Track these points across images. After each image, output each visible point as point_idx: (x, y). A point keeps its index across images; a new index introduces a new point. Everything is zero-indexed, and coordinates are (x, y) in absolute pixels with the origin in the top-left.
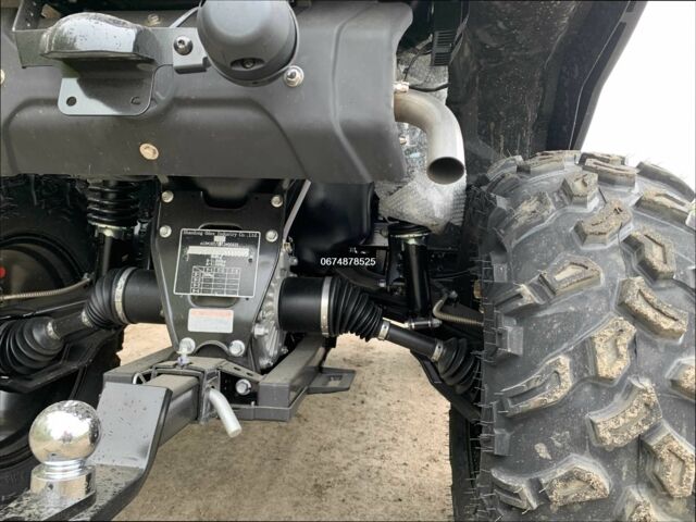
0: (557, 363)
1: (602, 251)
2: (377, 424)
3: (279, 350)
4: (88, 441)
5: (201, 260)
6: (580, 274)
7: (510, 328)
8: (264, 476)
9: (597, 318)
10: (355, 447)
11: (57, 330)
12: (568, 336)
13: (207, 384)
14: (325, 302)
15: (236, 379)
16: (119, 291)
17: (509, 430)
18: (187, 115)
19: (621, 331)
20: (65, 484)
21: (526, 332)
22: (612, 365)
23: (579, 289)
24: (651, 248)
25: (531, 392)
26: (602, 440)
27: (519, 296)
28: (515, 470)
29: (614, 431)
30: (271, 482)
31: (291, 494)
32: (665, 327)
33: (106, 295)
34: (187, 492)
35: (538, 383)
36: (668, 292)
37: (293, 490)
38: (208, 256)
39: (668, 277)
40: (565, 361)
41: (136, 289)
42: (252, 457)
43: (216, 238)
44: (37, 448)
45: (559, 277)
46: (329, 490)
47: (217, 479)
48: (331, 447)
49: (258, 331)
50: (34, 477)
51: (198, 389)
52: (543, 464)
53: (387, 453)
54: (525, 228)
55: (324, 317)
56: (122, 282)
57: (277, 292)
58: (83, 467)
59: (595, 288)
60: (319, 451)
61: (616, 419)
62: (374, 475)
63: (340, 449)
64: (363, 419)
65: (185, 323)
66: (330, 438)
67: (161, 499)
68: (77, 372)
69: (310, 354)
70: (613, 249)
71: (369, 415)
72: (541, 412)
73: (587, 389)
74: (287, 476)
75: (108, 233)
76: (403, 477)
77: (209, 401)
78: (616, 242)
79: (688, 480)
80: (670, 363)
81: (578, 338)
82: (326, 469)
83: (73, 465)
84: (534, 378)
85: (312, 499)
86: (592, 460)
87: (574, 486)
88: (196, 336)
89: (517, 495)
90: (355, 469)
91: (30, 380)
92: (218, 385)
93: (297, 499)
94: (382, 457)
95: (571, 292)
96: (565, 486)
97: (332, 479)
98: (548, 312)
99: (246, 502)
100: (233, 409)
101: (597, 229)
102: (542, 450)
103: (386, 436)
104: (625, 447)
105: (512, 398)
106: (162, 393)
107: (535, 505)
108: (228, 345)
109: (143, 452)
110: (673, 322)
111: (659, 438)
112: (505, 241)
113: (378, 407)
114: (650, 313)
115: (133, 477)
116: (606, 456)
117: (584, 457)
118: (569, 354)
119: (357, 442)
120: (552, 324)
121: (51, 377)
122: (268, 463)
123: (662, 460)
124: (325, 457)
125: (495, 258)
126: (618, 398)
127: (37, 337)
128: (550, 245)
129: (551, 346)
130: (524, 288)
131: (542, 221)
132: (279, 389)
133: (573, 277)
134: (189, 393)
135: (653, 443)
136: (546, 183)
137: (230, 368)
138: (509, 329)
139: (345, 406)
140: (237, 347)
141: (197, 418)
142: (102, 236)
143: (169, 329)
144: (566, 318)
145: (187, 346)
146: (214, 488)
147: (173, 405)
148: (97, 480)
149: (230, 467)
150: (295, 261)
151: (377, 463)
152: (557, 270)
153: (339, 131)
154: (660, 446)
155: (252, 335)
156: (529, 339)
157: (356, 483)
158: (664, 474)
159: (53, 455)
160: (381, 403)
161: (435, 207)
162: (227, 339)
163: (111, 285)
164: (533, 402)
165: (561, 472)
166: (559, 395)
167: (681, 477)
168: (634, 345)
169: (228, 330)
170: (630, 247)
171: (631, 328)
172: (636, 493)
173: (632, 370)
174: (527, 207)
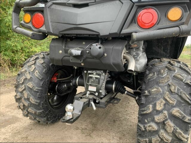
0: (149, 106)
1: (163, 86)
2: (131, 109)
3: (106, 94)
4: (73, 110)
5: (91, 77)
6: (156, 90)
8: (103, 117)
9: (159, 99)
10: (124, 113)
11: (67, 86)
12: (153, 101)
13: (91, 101)
14: (114, 86)
15: (96, 100)
16: (77, 81)
17: (141, 116)
18: (88, 60)
19: (162, 102)
20: (70, 115)
21: (146, 99)
22: (159, 108)
23: (157, 93)
24: (172, 87)
25: (144, 111)
26: (156, 121)
27: (145, 93)
29: (158, 120)
30: (105, 118)
31: (108, 121)
32: (170, 102)
33: (75, 81)
34: (88, 118)
35: (146, 109)
36: (174, 95)
37: (109, 120)
38: (92, 77)
39: (175, 93)
40: (151, 106)
41: (80, 80)
42: (102, 112)
43: (94, 74)
44: (66, 110)
45: (152, 90)
46: (116, 122)
47: (94, 116)
48: (119, 112)
49: (101, 91)
50: (66, 114)
51: (89, 101)
52: (146, 123)
53: (131, 116)
54: (150, 79)
55: (113, 89)
56: (78, 79)
57: (105, 83)
58: (72, 113)
59: (160, 93)
60: (116, 113)
61: (159, 118)
62: (127, 120)
63: (121, 113)
64: (128, 107)
65: (88, 88)
66: (119, 110)
67: (83, 118)
68: (69, 93)
69: (111, 95)
70: (165, 85)
71: (129, 106)
72: (146, 114)
73: (155, 111)
74: (108, 117)
75: (76, 68)
76: (133, 121)
77: (91, 104)
78: (166, 84)
79: (171, 130)
80: (172, 109)
81: (155, 102)
82: (117, 117)
83: (71, 113)
84: (145, 108)
85: (113, 123)
86: (155, 124)
87: (150, 128)
88: (90, 91)
89: (141, 128)
90: (123, 118)
91: (62, 94)
92: (93, 101)
93: (109, 122)
94: (130, 116)
95: (155, 93)
96: (149, 128)
97: (117, 119)
98: (150, 96)
99: (99, 121)
100: (95, 105)
101: (162, 82)
102: (146, 121)
103: (132, 112)
104: (161, 123)
105: (142, 111)
106: (83, 103)
107: (144, 130)
108: (95, 93)
109: (80, 112)
110: (172, 101)
111: (167, 122)
112: (145, 81)
113: (132, 105)
114: (168, 99)
115: (79, 115)
116: (157, 123)
117: (153, 123)
118: (152, 105)
119: (125, 112)
120: (151, 99)
121: (65, 94)
122: (105, 114)
123: (166, 126)
124: (117, 114)
125: (144, 84)
126: (161, 114)
127: (63, 87)
128: (153, 83)
129: (149, 103)
130: (146, 92)
131: (153, 78)
132: (103, 103)
133: (155, 91)
134: (88, 102)
135: (165, 123)
136: (158, 69)
137: (95, 98)
138: (143, 99)
139: (124, 104)
140: (97, 94)
141: (89, 106)
142: (74, 68)
143: (85, 88)
144: (153, 98)
145: (88, 92)
146: (93, 118)
147: (85, 104)
148: (74, 115)
149: (97, 114)
150: (110, 76)
151: (128, 117)
152: (152, 89)
153: (112, 64)
154: (166, 123)
155: (99, 92)
156: (146, 101)
157: (122, 121)
158: (167, 128)
159: (68, 111)
160: (133, 104)
161: (138, 69)
162: (95, 92)
163: (76, 79)
164: (145, 112)
165: (149, 125)
166: (149, 112)
167: (170, 129)
168: (165, 105)
169: (95, 91)
170: (169, 86)
171: (164, 102)
172: (162, 131)
173: (164, 109)
174: (151, 75)
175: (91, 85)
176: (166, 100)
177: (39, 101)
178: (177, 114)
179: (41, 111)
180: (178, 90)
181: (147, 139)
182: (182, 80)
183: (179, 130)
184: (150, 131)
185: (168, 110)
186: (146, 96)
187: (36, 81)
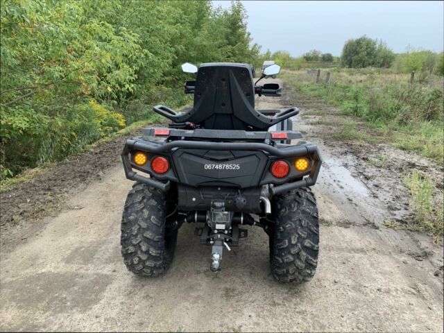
1: (295, 221)
5: (217, 214)
7: (279, 234)
11: (178, 223)
12: (288, 236)
13: (224, 242)
14: (242, 218)
15: (226, 239)
16: (196, 217)
17: (278, 251)
26: (292, 253)
28: (278, 257)
29: (294, 252)
36: (305, 229)
39: (305, 226)
40: (287, 241)
41: (200, 216)
45: (287, 226)
54: (283, 215)
55: (242, 222)
56: (196, 215)
59: (293, 228)
61: (294, 250)
72: (283, 248)
73: (290, 245)
80: (304, 241)
81: (290, 237)
86: (291, 256)
87: (287, 260)
88: (218, 230)
89: (279, 261)
95: (289, 229)
98: (285, 232)
101: (294, 216)
102: (283, 254)
104: (296, 254)
107: (282, 262)
110: (303, 235)
111: (300, 253)
116: (293, 255)
120: (286, 234)
123: (300, 256)
126: (295, 247)
128: (286, 219)
129: (285, 238)
130: (281, 228)
131: (286, 213)
133: (289, 226)
140: (226, 232)
144: (288, 233)
145: (216, 231)
156: (281, 236)
162: (224, 230)
163: (194, 215)
164: (282, 247)
165: (286, 257)
166: (286, 246)
167: (303, 258)
168: (298, 238)
169: (224, 228)
170: (300, 221)
171: (297, 236)
172: (297, 260)
173: (298, 242)
174: (283, 210)
175: (218, 223)
176: (299, 234)
177: (159, 252)
178: (308, 245)
179: (161, 262)
180: (308, 223)
181: (285, 270)
182: (310, 214)
183: (310, 258)
184: (287, 263)
185: (301, 243)
186: (281, 232)
187: (154, 229)
